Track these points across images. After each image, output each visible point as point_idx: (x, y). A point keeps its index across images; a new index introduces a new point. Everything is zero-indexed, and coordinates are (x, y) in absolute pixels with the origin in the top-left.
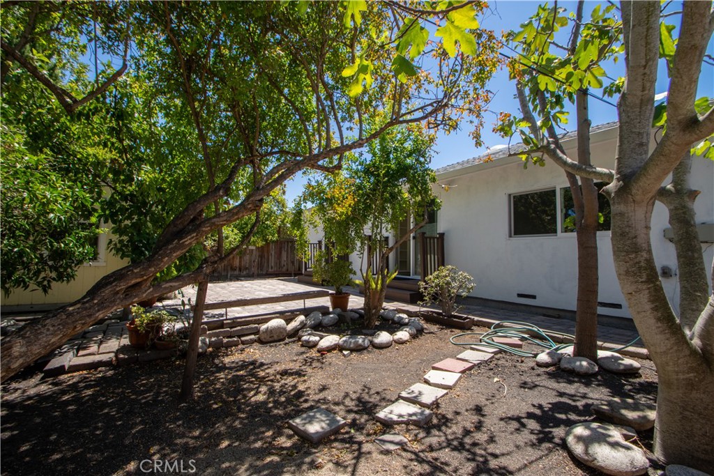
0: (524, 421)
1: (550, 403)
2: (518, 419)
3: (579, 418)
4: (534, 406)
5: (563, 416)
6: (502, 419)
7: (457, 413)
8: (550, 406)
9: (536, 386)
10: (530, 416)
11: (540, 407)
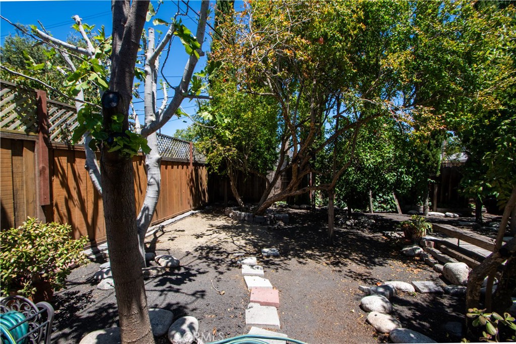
0: (197, 273)
1: (186, 283)
2: (200, 273)
3: (171, 277)
4: (194, 280)
5: (179, 277)
6: (207, 272)
7: (228, 270)
8: (185, 282)
9: (193, 295)
10: (195, 275)
11: (190, 280)
